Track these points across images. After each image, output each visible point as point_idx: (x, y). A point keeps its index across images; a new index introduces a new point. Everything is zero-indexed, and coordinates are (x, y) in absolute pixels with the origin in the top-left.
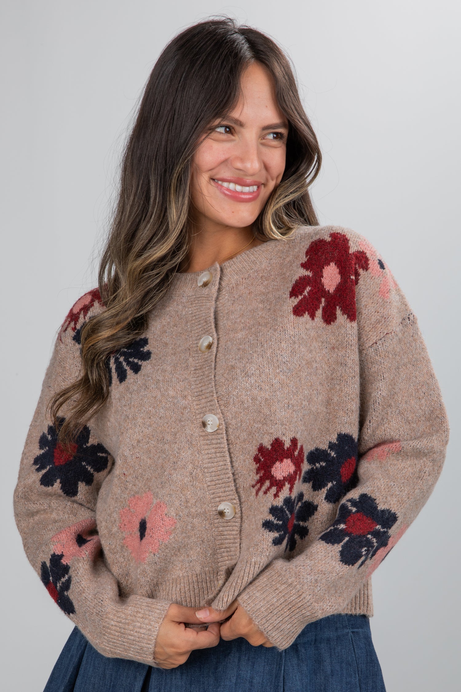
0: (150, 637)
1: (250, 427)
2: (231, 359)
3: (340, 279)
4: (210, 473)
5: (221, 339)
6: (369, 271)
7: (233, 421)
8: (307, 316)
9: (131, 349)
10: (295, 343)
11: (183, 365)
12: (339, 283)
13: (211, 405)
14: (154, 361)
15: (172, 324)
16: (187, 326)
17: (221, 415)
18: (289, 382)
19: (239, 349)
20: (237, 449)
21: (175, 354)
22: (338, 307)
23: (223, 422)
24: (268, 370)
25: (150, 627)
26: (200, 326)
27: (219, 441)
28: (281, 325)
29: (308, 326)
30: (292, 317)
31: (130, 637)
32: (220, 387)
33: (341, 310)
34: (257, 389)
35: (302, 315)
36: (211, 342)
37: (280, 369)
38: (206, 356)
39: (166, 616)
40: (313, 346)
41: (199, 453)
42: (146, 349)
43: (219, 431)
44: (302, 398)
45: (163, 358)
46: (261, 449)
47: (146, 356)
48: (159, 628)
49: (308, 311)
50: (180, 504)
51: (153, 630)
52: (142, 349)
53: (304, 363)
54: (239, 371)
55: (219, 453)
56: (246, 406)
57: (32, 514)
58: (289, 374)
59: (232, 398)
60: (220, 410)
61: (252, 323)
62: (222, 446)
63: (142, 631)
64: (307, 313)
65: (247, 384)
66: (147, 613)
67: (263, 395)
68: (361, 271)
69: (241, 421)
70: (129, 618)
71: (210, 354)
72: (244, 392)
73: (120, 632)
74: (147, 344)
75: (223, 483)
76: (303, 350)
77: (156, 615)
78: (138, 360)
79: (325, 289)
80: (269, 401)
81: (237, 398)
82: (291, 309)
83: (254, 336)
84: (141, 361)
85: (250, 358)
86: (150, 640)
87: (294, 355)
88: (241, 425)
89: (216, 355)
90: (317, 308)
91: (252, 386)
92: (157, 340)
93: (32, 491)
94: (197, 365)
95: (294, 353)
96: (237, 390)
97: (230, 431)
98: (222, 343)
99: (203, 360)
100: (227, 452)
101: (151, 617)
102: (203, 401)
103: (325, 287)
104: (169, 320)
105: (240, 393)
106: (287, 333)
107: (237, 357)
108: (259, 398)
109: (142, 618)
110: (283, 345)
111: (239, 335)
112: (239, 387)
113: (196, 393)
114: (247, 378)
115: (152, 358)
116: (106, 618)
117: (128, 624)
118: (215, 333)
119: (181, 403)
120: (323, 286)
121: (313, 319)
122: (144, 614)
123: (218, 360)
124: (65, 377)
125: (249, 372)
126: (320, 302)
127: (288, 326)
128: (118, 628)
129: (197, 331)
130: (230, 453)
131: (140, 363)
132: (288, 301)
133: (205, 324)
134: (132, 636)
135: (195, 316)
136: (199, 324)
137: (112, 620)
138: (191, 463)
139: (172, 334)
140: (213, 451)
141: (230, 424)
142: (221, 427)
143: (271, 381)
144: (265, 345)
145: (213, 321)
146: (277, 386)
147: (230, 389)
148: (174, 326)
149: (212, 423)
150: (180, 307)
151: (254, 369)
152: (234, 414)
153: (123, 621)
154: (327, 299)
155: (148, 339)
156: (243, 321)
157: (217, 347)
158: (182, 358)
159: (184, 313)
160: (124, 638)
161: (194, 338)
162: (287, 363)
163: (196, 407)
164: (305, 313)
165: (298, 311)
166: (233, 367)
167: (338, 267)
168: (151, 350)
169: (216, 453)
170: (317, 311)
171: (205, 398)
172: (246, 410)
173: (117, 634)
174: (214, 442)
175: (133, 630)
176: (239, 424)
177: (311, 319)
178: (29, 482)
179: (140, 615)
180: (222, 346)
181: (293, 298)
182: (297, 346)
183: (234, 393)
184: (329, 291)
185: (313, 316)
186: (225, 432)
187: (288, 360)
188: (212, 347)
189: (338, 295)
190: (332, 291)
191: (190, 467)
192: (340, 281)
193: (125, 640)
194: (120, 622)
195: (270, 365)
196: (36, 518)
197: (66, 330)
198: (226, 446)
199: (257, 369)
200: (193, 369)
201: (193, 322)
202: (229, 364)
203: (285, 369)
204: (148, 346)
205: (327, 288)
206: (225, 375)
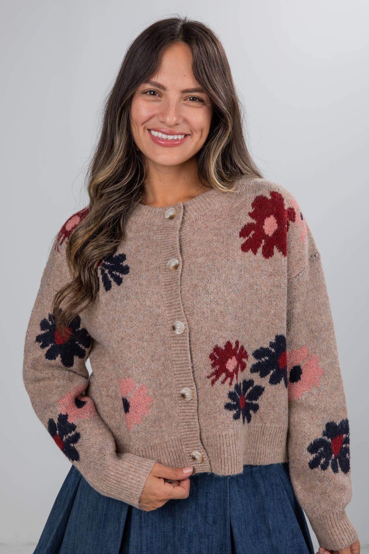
0: (139, 487)
1: (208, 332)
2: (194, 279)
3: (277, 227)
4: (176, 364)
5: (186, 262)
6: (296, 222)
7: (196, 327)
8: (250, 252)
9: (113, 263)
10: (241, 271)
11: (156, 281)
12: (276, 230)
13: (179, 315)
14: (132, 276)
15: (145, 245)
16: (157, 249)
17: (187, 322)
18: (238, 299)
19: (200, 271)
20: (197, 348)
21: (148, 271)
22: (275, 247)
23: (188, 328)
24: (223, 290)
25: (139, 479)
26: (168, 250)
27: (183, 341)
28: (232, 257)
29: (251, 259)
30: (240, 252)
31: (124, 485)
32: (186, 301)
33: (278, 249)
34: (215, 304)
35: (247, 251)
36: (178, 264)
37: (232, 289)
38: (173, 274)
39: (151, 471)
40: (254, 273)
41: (170, 349)
42: (124, 263)
43: (184, 334)
44: (245, 312)
45: (139, 274)
46: (217, 349)
47: (126, 270)
48: (146, 481)
49: (251, 248)
50: (156, 386)
51: (141, 482)
52: (121, 264)
53: (248, 285)
54: (201, 289)
55: (183, 350)
56: (206, 316)
57: (38, 380)
58: (238, 293)
59: (196, 310)
60: (185, 319)
61: (209, 251)
62: (186, 345)
63: (133, 481)
64: (250, 250)
65: (208, 299)
66: (138, 468)
67: (219, 308)
68: (290, 222)
69: (202, 327)
70: (125, 471)
71: (176, 273)
72: (205, 305)
73: (116, 481)
74: (125, 259)
75: (185, 373)
76: (247, 276)
77: (144, 470)
78: (119, 273)
79: (265, 233)
80: (223, 313)
81: (200, 309)
82: (239, 246)
83: (211, 262)
84: (122, 275)
85: (210, 279)
86: (139, 489)
87: (241, 279)
88: (201, 330)
89: (181, 274)
90: (259, 246)
91: (211, 301)
92: (133, 258)
93: (38, 363)
94: (167, 281)
95: (241, 278)
96: (200, 304)
97: (193, 334)
98: (186, 265)
99: (171, 277)
100: (189, 350)
101: (140, 472)
102: (173, 311)
103: (265, 232)
104: (142, 242)
105: (202, 306)
106: (236, 263)
107: (199, 277)
108: (216, 310)
109: (134, 472)
110: (234, 272)
111: (200, 260)
112: (201, 302)
113: (167, 304)
114: (208, 295)
115: (130, 273)
116: (107, 469)
117: (124, 475)
118: (180, 257)
119: (156, 312)
120: (264, 231)
121: (255, 254)
122: (136, 469)
123: (183, 278)
124: (62, 279)
125: (209, 290)
126: (261, 242)
127: (237, 259)
128: (116, 478)
129: (165, 254)
130: (191, 351)
131: (121, 276)
132: (238, 239)
133: (172, 249)
134: (125, 484)
135: (164, 242)
136: (167, 249)
137: (112, 471)
138: (164, 356)
139: (145, 253)
140: (179, 348)
141: (193, 329)
142: (186, 331)
143: (225, 298)
144: (221, 270)
145: (178, 247)
146: (230, 302)
147: (194, 303)
148: (147, 247)
149: (179, 327)
150: (152, 233)
151: (212, 288)
152: (197, 321)
153: (120, 473)
154: (267, 240)
155: (125, 255)
156: (201, 249)
157: (183, 268)
158: (154, 274)
159: (155, 238)
160: (119, 485)
161: (163, 259)
162: (237, 285)
163: (167, 315)
164: (249, 249)
165: (244, 248)
166: (196, 285)
167: (276, 218)
168: (129, 265)
169: (181, 350)
170: (259, 248)
171: (174, 309)
172: (206, 319)
173: (114, 482)
174: (180, 342)
175: (126, 480)
176: (200, 330)
177: (253, 254)
178: (37, 357)
179: (133, 470)
180: (186, 267)
181: (242, 238)
182: (243, 273)
183: (198, 306)
184: (268, 235)
185: (255, 252)
186: (188, 335)
187: (237, 283)
188: (178, 268)
189: (275, 238)
190: (270, 234)
191: (163, 359)
192: (277, 228)
193: (119, 487)
194: (118, 473)
195: (225, 286)
196: (42, 383)
197: (62, 243)
198: (189, 346)
199: (215, 288)
200: (163, 284)
201: (162, 246)
202: (193, 283)
203: (235, 289)
204: (126, 261)
205: (267, 232)
206: (190, 292)
